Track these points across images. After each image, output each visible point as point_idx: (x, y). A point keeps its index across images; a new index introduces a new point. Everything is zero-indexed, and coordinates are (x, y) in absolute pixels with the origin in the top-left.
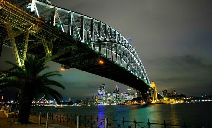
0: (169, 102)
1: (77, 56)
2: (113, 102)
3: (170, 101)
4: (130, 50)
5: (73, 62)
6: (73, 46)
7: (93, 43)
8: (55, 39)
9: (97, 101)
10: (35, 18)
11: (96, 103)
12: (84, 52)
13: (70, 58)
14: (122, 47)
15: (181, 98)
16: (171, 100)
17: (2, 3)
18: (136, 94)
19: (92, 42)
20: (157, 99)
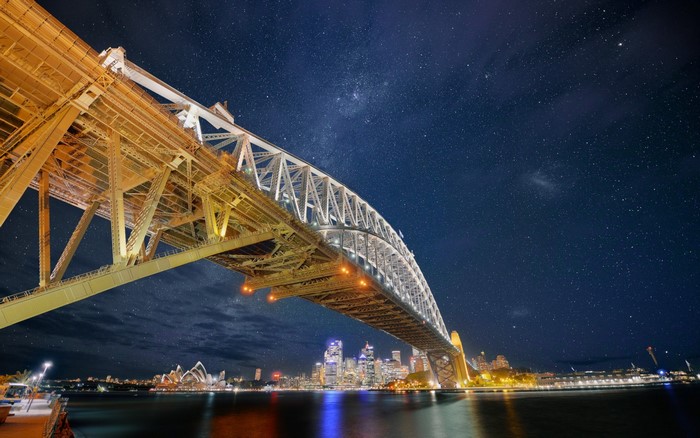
0: (499, 387)
1: (288, 253)
2: (360, 384)
3: (500, 383)
4: (403, 255)
5: (275, 272)
6: (282, 225)
7: (327, 227)
8: (237, 201)
9: (321, 378)
10: (190, 138)
11: (318, 383)
12: (305, 244)
13: (270, 259)
14: (388, 246)
15: (528, 374)
16: (502, 380)
17: (104, 82)
18: (412, 365)
19: (323, 224)
20: (468, 377)
